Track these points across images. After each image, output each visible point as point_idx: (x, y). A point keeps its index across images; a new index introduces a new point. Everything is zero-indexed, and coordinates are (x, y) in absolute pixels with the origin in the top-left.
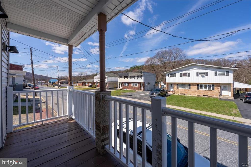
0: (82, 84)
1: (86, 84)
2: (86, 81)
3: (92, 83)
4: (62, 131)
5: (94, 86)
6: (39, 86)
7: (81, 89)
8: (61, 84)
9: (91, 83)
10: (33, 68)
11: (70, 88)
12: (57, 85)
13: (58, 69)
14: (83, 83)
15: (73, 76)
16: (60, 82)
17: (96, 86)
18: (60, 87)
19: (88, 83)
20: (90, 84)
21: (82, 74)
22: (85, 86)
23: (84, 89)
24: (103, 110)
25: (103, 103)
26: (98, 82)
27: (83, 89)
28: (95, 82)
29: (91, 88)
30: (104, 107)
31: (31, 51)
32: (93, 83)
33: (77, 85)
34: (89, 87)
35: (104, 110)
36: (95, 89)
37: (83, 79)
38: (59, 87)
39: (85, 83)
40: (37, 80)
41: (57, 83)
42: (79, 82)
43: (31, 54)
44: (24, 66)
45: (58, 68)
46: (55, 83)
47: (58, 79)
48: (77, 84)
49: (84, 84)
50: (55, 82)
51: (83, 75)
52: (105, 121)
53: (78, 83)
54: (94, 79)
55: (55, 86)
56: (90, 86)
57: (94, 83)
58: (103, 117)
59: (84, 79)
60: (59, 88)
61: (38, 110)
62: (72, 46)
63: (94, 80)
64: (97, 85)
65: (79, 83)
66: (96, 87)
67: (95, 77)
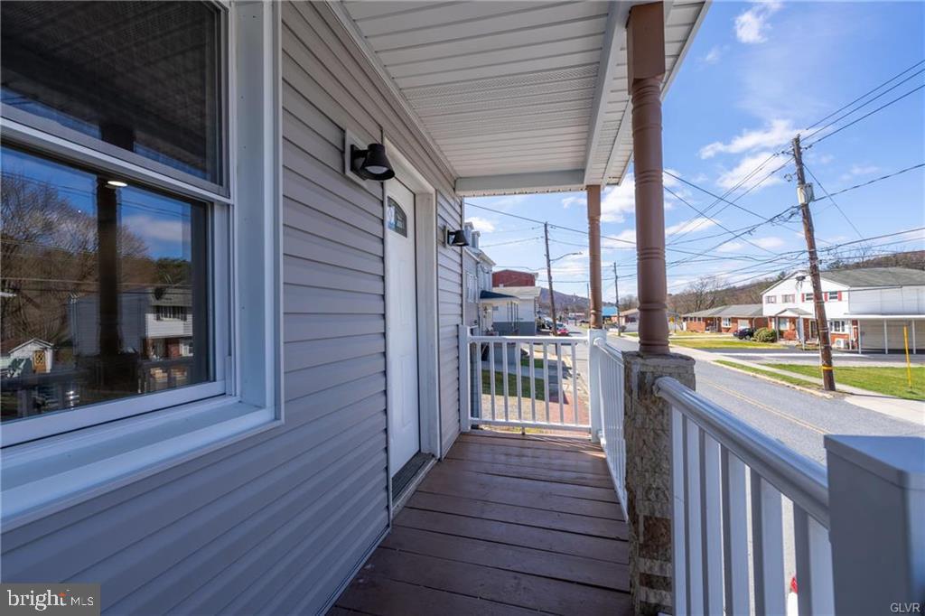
0: (703, 324)
1: (722, 326)
2: (723, 310)
3: (751, 320)
4: (557, 474)
5: (763, 332)
6: (570, 327)
7: (699, 343)
8: (627, 321)
9: (747, 321)
10: (550, 278)
11: (595, 335)
12: (614, 326)
13: (618, 274)
14: (711, 319)
15: (671, 295)
16: (626, 317)
17: (773, 334)
18: (623, 331)
19: (734, 320)
20: (743, 326)
21: (704, 285)
22: (720, 331)
23: (713, 346)
24: (644, 441)
25: (647, 408)
26: (785, 318)
27: (706, 346)
28: (771, 317)
29: (748, 343)
30: (654, 430)
31: (546, 231)
32: (761, 322)
33: (685, 328)
34: (737, 340)
35: (651, 440)
36: (766, 347)
37: (712, 305)
38: (622, 334)
39: (719, 319)
40: (566, 310)
41: (615, 320)
42: (690, 315)
43: (547, 239)
44: (537, 274)
45: (615, 271)
46: (610, 320)
47: (617, 305)
48: (684, 324)
49: (712, 324)
50: (610, 317)
51: (707, 289)
52: (661, 496)
53: (685, 319)
54: (761, 302)
55: (611, 330)
56: (743, 335)
57: (766, 318)
58: (647, 471)
59: (713, 302)
60: (619, 335)
61: (554, 396)
62: (599, 186)
63: (762, 309)
64: (781, 333)
65: (691, 319)
66: (773, 341)
67: (768, 294)
